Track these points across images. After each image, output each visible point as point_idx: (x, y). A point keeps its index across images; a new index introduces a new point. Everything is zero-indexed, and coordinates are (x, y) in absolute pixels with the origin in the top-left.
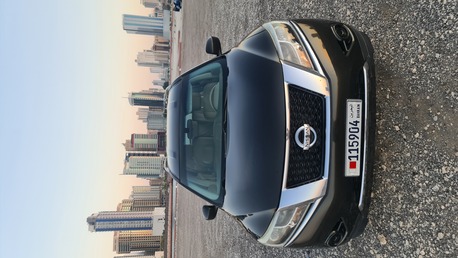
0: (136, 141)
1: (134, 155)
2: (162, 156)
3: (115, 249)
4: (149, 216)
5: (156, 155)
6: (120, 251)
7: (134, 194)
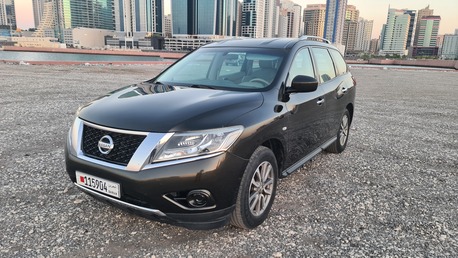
0: (430, 22)
1: (412, 20)
2: (406, 52)
3: (308, 6)
4: (337, 40)
5: (408, 45)
6: (306, 12)
7: (364, 22)
